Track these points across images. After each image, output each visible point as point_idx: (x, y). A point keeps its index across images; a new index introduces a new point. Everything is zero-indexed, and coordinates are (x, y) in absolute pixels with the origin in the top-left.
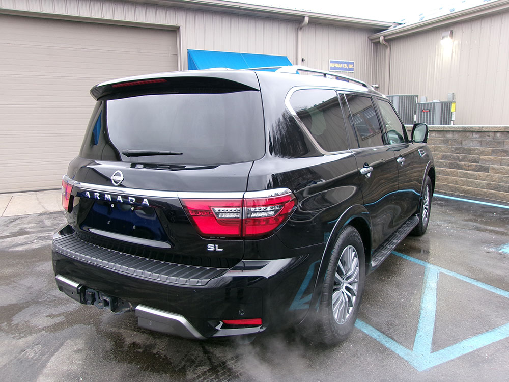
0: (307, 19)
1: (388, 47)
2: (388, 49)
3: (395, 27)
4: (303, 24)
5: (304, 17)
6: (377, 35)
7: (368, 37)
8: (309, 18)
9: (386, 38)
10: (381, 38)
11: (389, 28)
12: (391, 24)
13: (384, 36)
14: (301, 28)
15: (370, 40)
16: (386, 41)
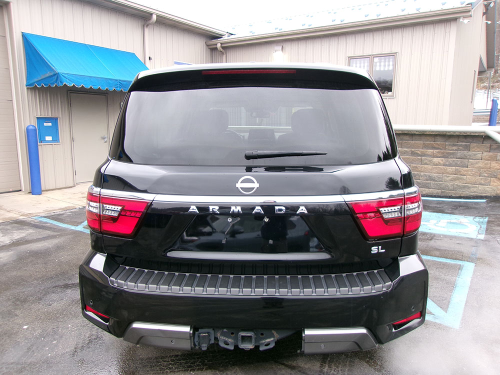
0: (154, 17)
1: (225, 54)
2: (225, 56)
3: (228, 36)
4: (151, 22)
5: (151, 14)
6: (214, 41)
7: (206, 43)
8: (157, 16)
9: (223, 46)
10: (219, 45)
11: (223, 37)
12: (225, 33)
13: (221, 44)
14: (148, 25)
15: (207, 45)
16: (223, 48)
